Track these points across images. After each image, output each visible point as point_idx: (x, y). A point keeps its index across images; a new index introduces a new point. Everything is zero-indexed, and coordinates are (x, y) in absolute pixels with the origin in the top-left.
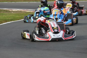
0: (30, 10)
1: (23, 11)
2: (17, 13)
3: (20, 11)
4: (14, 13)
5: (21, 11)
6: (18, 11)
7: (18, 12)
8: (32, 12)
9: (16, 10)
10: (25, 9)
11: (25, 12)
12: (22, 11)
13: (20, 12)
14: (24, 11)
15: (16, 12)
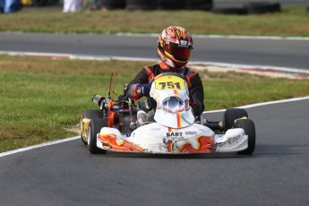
0: (286, 72)
1: (253, 72)
2: (225, 80)
3: (241, 74)
4: (212, 79)
5: (245, 71)
6: (230, 72)
7: (231, 75)
8: (294, 80)
9: (225, 70)
10: (265, 68)
11: (261, 77)
12: (250, 75)
13: (241, 78)
14: (256, 75)
15: (223, 75)
